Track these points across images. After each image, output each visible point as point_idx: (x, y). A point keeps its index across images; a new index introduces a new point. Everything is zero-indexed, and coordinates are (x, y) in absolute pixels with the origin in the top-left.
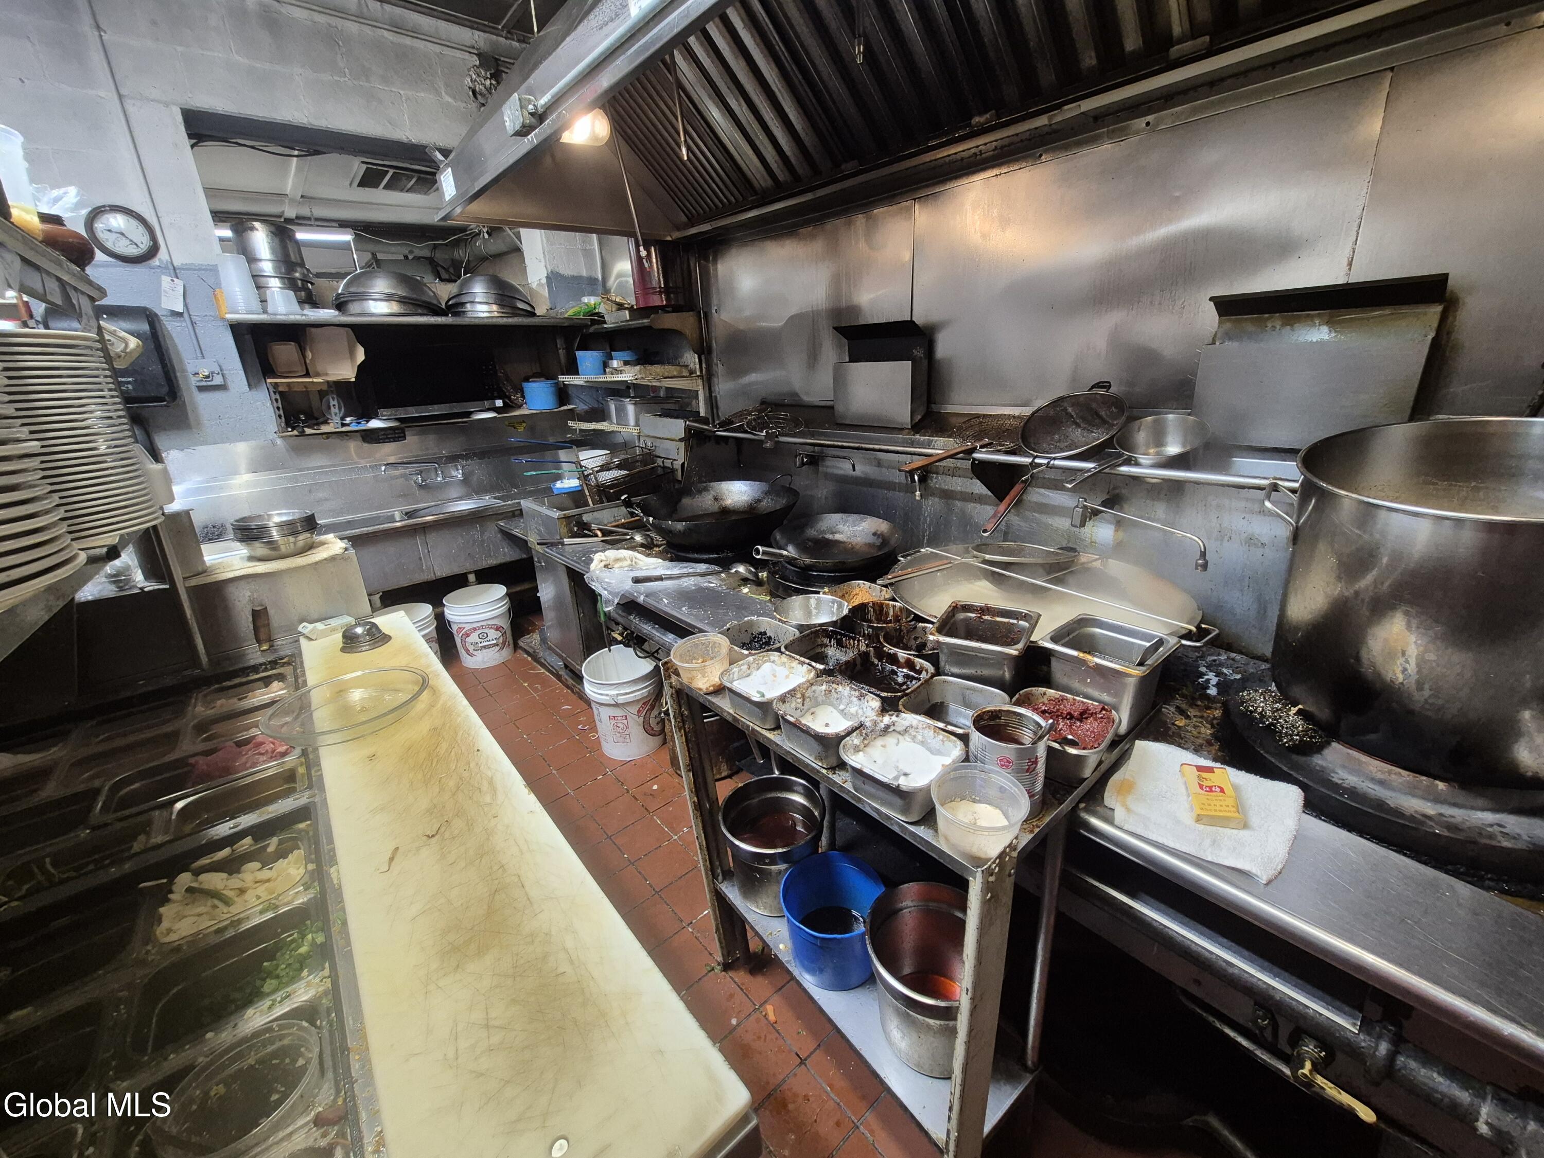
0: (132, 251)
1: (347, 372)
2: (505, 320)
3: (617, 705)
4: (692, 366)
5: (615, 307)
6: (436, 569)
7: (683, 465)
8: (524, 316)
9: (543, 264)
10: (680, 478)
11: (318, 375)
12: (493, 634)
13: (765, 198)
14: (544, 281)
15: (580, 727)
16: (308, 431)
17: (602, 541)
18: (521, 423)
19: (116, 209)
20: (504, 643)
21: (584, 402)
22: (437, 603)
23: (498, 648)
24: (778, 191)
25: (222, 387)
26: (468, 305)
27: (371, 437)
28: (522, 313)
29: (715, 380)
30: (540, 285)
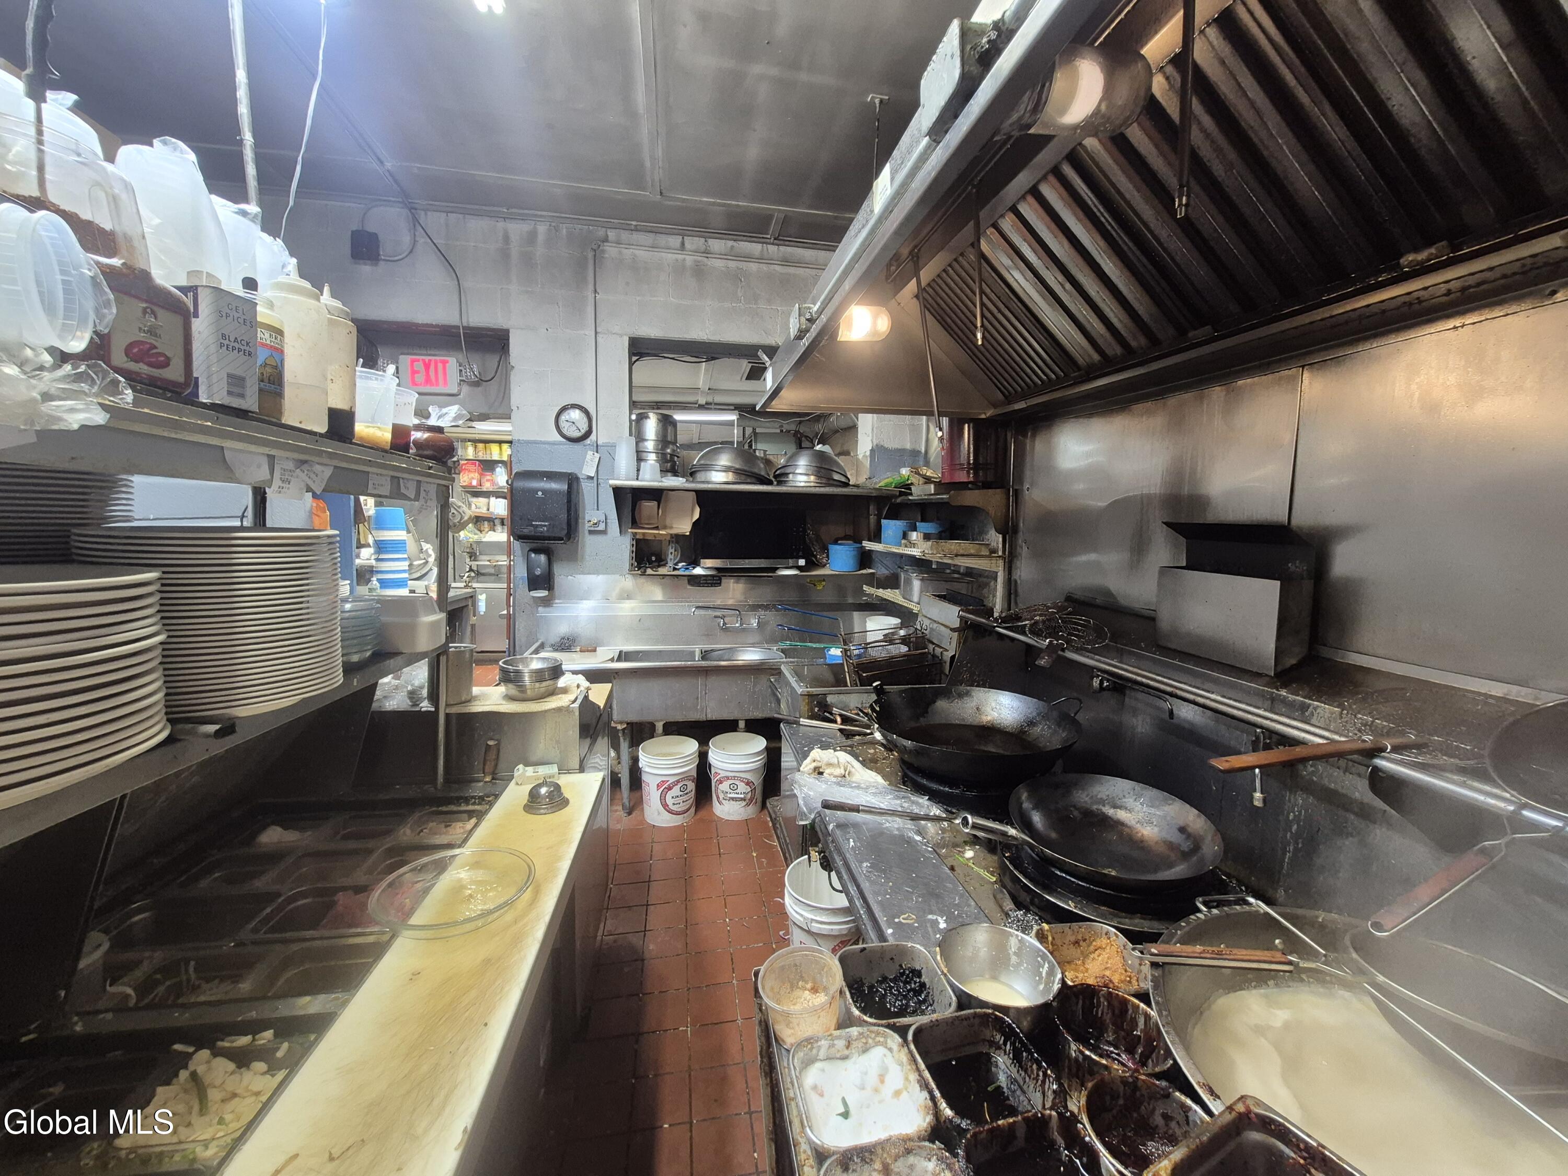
0: (577, 434)
1: (684, 527)
2: (817, 489)
3: (809, 932)
4: (994, 544)
5: (922, 480)
6: (709, 710)
7: (953, 657)
8: (840, 486)
9: (870, 438)
10: (947, 671)
11: (665, 528)
12: (743, 788)
13: (1091, 373)
14: (868, 453)
15: (781, 933)
16: (649, 571)
17: (840, 730)
18: (821, 581)
19: (574, 406)
20: (751, 800)
21: (887, 568)
22: (704, 742)
23: (744, 803)
24: (1108, 365)
25: (604, 532)
26: (791, 476)
27: (695, 581)
28: (835, 483)
29: (1018, 563)
30: (865, 456)
